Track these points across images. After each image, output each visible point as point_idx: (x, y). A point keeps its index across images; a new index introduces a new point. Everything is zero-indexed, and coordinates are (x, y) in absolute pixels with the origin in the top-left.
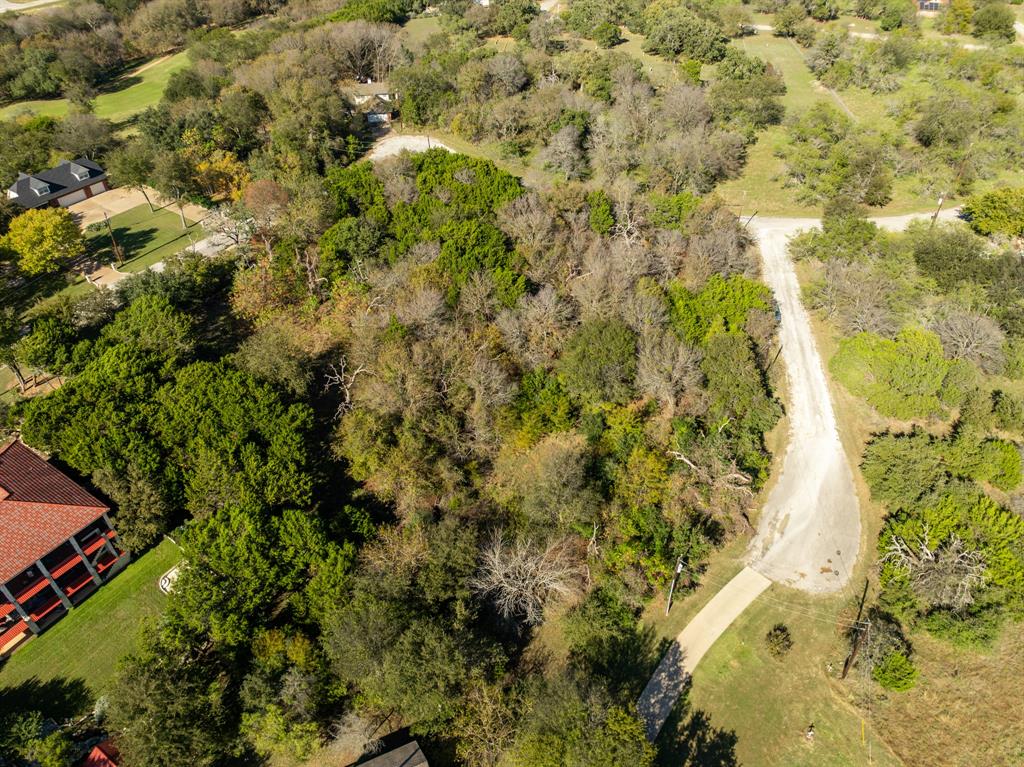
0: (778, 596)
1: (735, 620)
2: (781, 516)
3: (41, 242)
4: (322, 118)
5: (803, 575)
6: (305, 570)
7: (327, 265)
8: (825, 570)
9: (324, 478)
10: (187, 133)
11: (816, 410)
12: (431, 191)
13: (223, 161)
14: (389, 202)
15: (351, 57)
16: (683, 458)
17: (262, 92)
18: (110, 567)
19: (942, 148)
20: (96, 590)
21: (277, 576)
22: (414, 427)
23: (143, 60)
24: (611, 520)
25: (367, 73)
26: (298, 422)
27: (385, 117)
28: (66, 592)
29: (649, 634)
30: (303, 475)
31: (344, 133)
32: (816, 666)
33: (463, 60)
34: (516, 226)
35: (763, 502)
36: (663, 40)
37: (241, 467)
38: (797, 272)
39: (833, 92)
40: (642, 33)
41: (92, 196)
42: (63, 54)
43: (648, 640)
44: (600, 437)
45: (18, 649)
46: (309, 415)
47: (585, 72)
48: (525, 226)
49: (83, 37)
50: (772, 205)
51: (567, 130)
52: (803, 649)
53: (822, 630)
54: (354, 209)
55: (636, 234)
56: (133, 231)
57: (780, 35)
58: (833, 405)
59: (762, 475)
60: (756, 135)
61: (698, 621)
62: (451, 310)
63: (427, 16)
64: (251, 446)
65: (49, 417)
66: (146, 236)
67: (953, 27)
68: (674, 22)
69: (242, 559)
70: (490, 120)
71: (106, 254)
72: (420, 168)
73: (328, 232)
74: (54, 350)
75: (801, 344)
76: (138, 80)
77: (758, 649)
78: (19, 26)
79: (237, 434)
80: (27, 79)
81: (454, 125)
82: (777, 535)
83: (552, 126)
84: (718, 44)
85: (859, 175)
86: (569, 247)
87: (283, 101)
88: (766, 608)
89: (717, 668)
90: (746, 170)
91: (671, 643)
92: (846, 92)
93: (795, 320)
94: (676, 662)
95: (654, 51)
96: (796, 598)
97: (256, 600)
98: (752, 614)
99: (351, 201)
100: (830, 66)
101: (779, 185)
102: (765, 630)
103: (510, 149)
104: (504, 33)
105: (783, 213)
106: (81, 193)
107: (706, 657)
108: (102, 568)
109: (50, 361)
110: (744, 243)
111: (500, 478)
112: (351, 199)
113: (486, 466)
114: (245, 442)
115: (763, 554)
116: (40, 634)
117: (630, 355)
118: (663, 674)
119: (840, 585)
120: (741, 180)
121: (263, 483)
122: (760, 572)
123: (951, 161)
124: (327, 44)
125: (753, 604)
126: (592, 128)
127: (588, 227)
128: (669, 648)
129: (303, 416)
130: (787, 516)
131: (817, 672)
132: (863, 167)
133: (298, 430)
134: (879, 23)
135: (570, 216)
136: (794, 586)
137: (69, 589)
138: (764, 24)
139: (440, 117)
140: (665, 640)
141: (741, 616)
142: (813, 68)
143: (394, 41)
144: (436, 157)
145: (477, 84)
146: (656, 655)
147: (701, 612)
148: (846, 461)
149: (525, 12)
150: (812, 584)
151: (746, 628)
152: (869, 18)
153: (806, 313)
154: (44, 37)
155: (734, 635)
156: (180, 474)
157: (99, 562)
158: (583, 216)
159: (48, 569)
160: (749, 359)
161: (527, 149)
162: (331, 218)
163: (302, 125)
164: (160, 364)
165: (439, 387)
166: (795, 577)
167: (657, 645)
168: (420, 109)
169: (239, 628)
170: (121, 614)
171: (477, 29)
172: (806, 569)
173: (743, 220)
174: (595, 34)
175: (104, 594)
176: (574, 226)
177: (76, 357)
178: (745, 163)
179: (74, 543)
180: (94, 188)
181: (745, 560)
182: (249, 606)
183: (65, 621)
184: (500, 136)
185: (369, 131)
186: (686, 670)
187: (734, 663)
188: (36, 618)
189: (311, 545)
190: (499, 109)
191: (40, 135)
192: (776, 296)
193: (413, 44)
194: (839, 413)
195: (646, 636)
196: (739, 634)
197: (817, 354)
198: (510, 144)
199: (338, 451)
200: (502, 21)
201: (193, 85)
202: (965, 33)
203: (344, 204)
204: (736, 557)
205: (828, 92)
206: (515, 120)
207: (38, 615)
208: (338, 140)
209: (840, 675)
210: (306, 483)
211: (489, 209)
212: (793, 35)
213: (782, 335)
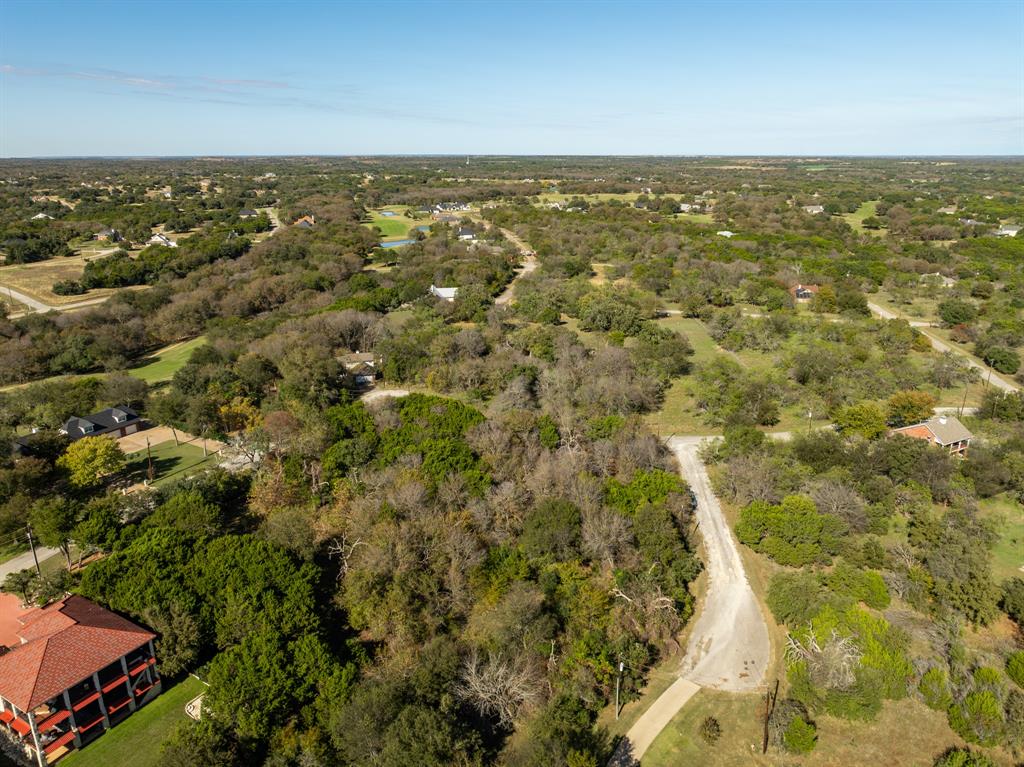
0: (707, 697)
1: (674, 718)
2: (706, 640)
3: (93, 459)
4: (322, 374)
5: (725, 680)
6: (315, 685)
7: (328, 474)
8: (742, 675)
9: (324, 632)
10: (211, 387)
11: (729, 565)
12: (412, 420)
13: (240, 405)
14: (378, 429)
15: (342, 336)
16: (621, 594)
17: (272, 358)
18: (145, 693)
19: (814, 383)
20: (131, 714)
21: (292, 687)
22: (403, 582)
23: (161, 345)
24: (566, 644)
25: (355, 347)
26: (309, 577)
27: (370, 378)
28: (108, 710)
29: (603, 734)
30: (313, 614)
31: (339, 387)
32: (742, 747)
33: (434, 335)
34: (480, 442)
35: (690, 631)
36: (594, 320)
37: (261, 607)
38: (708, 471)
39: (732, 353)
40: (577, 317)
41: (125, 435)
42: (98, 340)
43: (602, 739)
44: (555, 590)
45: (62, 760)
46: (317, 573)
47: (532, 341)
48: (488, 442)
49: (114, 328)
50: (686, 428)
51: (521, 377)
52: (730, 736)
53: (744, 719)
54: (348, 434)
55: (577, 446)
56: (160, 459)
57: (689, 316)
58: (742, 561)
59: (687, 608)
60: (671, 382)
61: (643, 720)
62: (431, 498)
63: (402, 309)
64: (270, 593)
65: (105, 574)
66: (172, 462)
67: (822, 308)
68: (600, 307)
69: (265, 670)
70: (457, 376)
71: (139, 475)
72: (402, 406)
73: (328, 451)
74: (106, 531)
75: (714, 520)
76: (157, 360)
77: (694, 738)
78: (60, 321)
79: (260, 585)
80: (66, 357)
81: (428, 380)
82: (703, 653)
83: (508, 377)
84: (637, 322)
85: (750, 403)
86: (524, 457)
87: (290, 363)
88: (698, 706)
89: (662, 754)
90: (664, 406)
91: (621, 739)
92: (741, 352)
93: (708, 504)
94: (626, 752)
95: (588, 330)
96: (721, 697)
97: (276, 703)
98: (687, 713)
99: (346, 429)
100: (726, 334)
101: (690, 414)
102: (698, 723)
103: (474, 395)
104: (466, 319)
105: (694, 433)
106: (118, 432)
107: (651, 746)
108: (139, 692)
109: (102, 540)
110: (663, 451)
111: (474, 629)
112: (347, 428)
113: (461, 620)
114: (265, 589)
115: (693, 668)
116: (81, 748)
117: (575, 524)
118: (616, 762)
119: (757, 684)
120: (660, 413)
121: (280, 619)
122: (692, 681)
123: (821, 393)
124: (322, 326)
125: (686, 705)
126: (539, 377)
127: (537, 443)
128: (621, 743)
129: (312, 573)
130: (710, 640)
131: (742, 752)
132: (752, 397)
133: (308, 582)
134: (765, 308)
135: (525, 436)
136: (718, 688)
137: (111, 708)
138: (673, 309)
139: (416, 376)
140: (617, 737)
141: (678, 714)
142: (713, 337)
143: (376, 325)
144: (414, 398)
145: (446, 351)
146: (610, 748)
147: (645, 714)
148: (755, 598)
149: (482, 303)
150: (733, 686)
151: (683, 723)
152: (758, 304)
153: (717, 500)
154: (82, 328)
155: (674, 729)
156: (212, 614)
157: (137, 687)
158: (534, 435)
159: (101, 684)
160: (667, 519)
161: (488, 397)
162: (330, 440)
163: (305, 380)
164: (193, 541)
165: (422, 556)
166: (718, 682)
167: (611, 741)
168: (400, 370)
169: (261, 722)
170: (152, 732)
171: (445, 317)
172: (728, 675)
173: (663, 438)
174: (540, 318)
175: (137, 718)
176: (527, 443)
177: (123, 536)
178: (663, 401)
179: (124, 663)
180: (128, 429)
181: (678, 674)
182: (269, 707)
183: (102, 738)
184: (466, 387)
185: (358, 387)
186: (635, 758)
187: (675, 750)
188: (83, 730)
189: (321, 663)
190: (464, 368)
191: (88, 390)
192: (692, 489)
193: (392, 327)
194: (746, 566)
195: (601, 735)
196: (677, 727)
197: (727, 526)
198: (474, 392)
199: (340, 600)
200: (464, 311)
201: (213, 356)
202: (833, 312)
203: (341, 431)
204: (671, 672)
205: (727, 352)
206: (477, 374)
207: (84, 727)
208: (333, 392)
209: (761, 751)
210: (315, 621)
211: (458, 433)
212: (698, 316)
213: (698, 515)
